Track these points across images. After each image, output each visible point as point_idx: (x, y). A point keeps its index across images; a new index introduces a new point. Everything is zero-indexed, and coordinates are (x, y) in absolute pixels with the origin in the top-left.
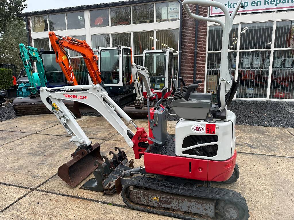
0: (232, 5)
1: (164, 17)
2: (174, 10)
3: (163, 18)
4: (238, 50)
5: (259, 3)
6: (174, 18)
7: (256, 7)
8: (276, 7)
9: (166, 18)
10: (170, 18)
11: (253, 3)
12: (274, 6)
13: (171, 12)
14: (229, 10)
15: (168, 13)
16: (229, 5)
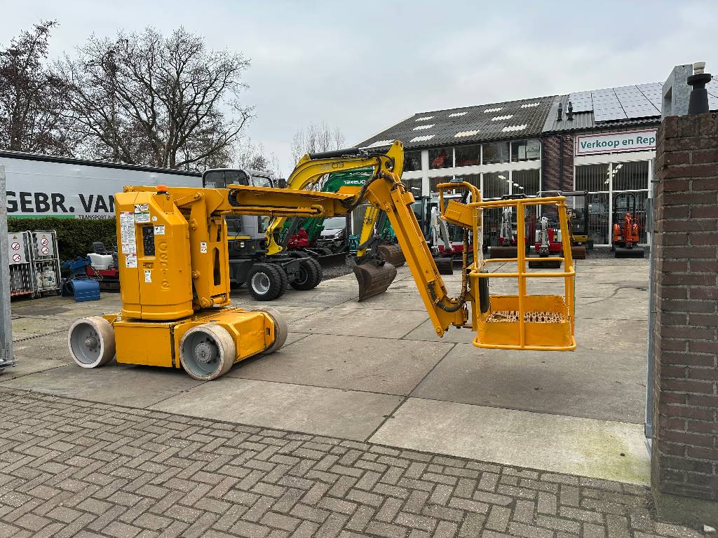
0: (601, 144)
1: (521, 155)
2: (533, 148)
3: (520, 157)
4: (611, 191)
5: (631, 142)
6: (534, 157)
7: (628, 146)
9: (524, 157)
10: (528, 157)
12: (648, 145)
13: (530, 151)
14: (599, 149)
15: (526, 152)
16: (597, 143)
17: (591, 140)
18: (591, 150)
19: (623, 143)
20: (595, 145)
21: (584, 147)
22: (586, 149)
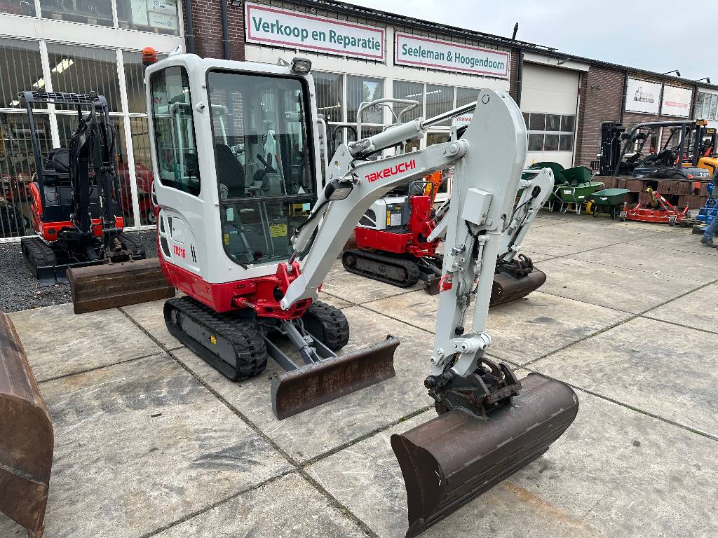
0: (283, 29)
1: (138, 17)
2: (163, 7)
5: (322, 36)
6: (164, 27)
7: (317, 43)
8: (343, 49)
9: (145, 23)
10: (153, 25)
11: (315, 34)
12: (341, 47)
13: (155, 10)
15: (148, 12)
16: (278, 27)
17: (270, 16)
18: (269, 36)
19: (313, 35)
20: (275, 28)
21: (258, 29)
22: (261, 34)
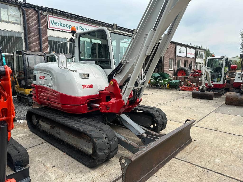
0: (62, 25)
2: (15, 14)
6: (15, 21)
13: (11, 15)
14: (61, 27)
15: (8, 16)
16: (60, 24)
17: (57, 20)
18: (57, 27)
20: (59, 24)
21: (52, 24)
22: (54, 26)
